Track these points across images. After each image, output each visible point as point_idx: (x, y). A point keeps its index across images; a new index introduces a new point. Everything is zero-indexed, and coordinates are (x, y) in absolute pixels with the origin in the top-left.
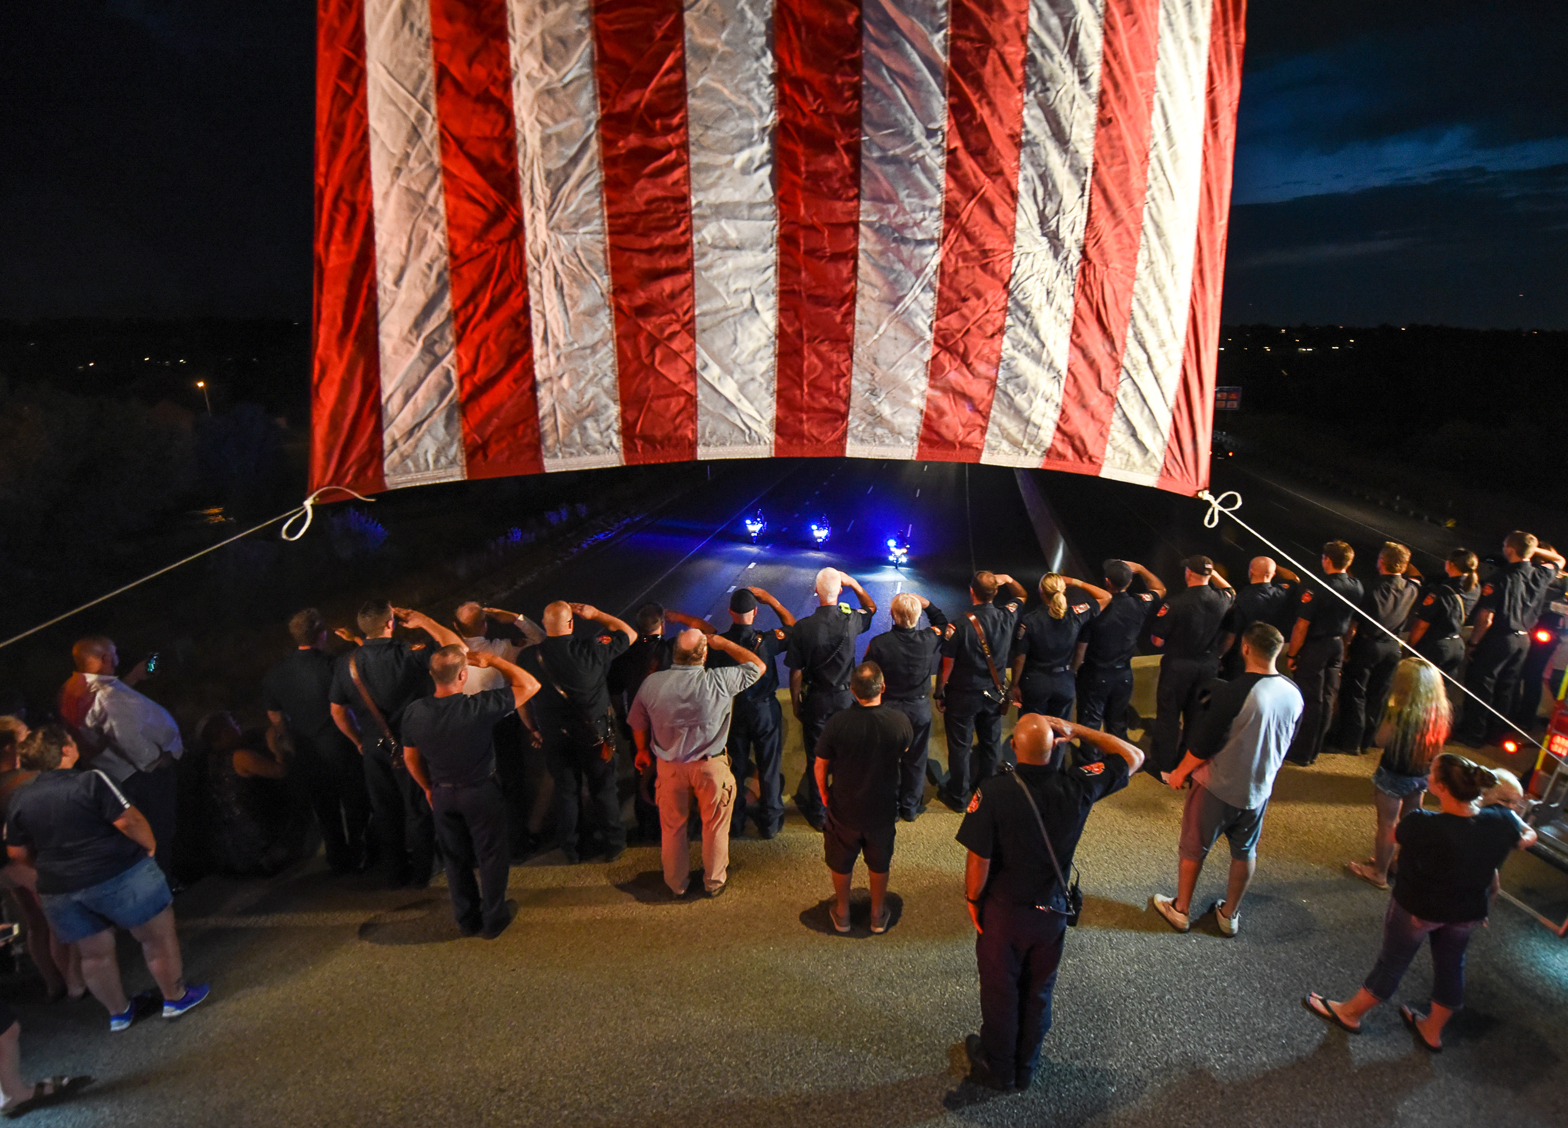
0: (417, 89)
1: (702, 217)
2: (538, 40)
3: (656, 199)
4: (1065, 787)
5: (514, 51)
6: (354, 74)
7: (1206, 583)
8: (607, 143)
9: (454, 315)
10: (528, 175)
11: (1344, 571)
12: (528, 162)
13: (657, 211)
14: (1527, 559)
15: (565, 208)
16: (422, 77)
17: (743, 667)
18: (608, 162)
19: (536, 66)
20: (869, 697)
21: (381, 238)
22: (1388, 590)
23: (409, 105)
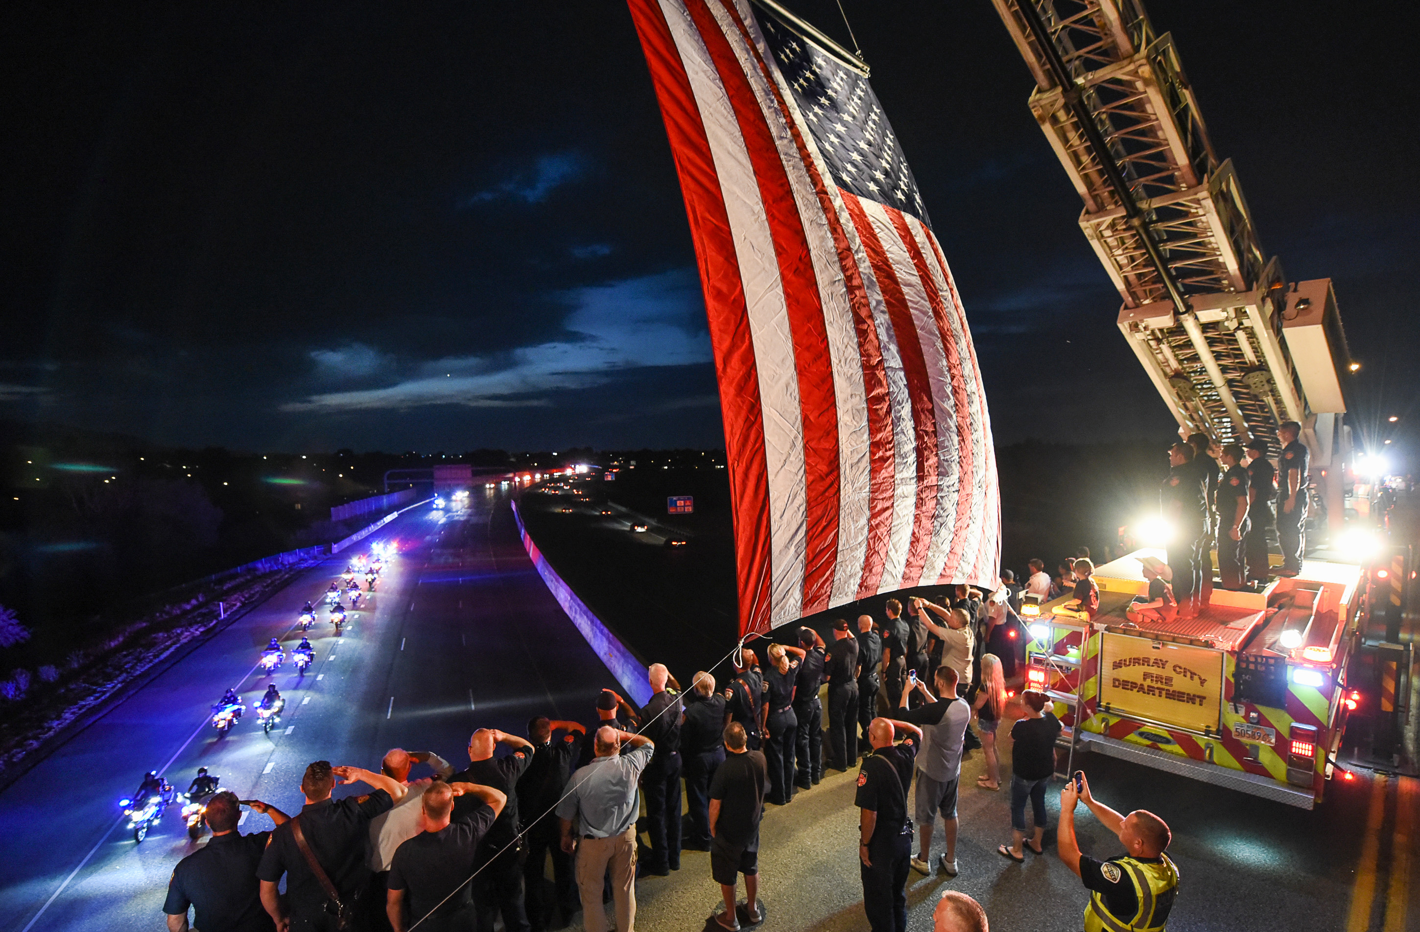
0: (794, 424)
1: (898, 484)
2: (850, 409)
3: (885, 478)
4: (905, 755)
5: (840, 413)
6: (756, 412)
7: (846, 636)
8: (872, 453)
9: (807, 532)
10: (844, 466)
11: (898, 617)
12: (844, 461)
13: (886, 482)
14: (967, 597)
15: (858, 482)
16: (796, 419)
17: (643, 748)
18: (872, 461)
19: (850, 421)
20: (741, 746)
21: (773, 495)
22: (918, 624)
23: (791, 431)
